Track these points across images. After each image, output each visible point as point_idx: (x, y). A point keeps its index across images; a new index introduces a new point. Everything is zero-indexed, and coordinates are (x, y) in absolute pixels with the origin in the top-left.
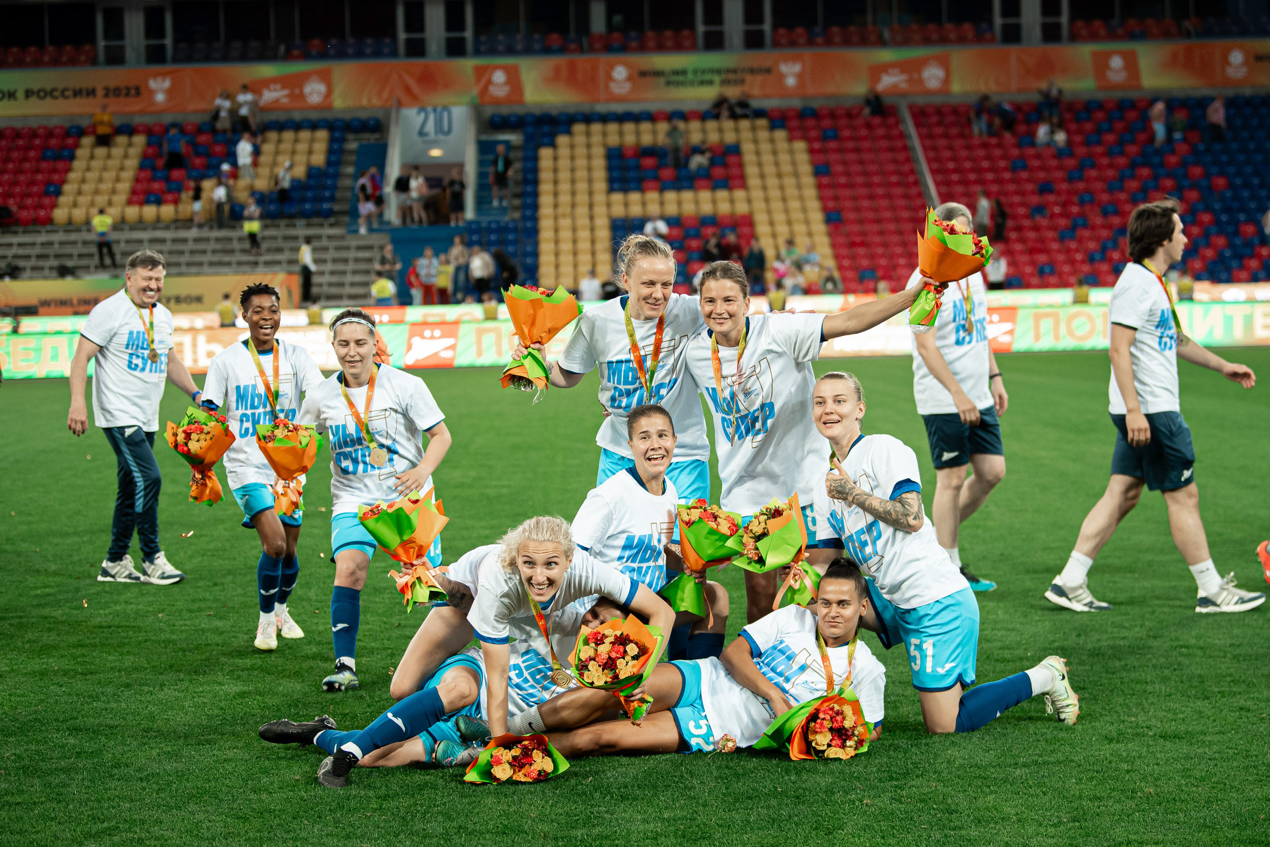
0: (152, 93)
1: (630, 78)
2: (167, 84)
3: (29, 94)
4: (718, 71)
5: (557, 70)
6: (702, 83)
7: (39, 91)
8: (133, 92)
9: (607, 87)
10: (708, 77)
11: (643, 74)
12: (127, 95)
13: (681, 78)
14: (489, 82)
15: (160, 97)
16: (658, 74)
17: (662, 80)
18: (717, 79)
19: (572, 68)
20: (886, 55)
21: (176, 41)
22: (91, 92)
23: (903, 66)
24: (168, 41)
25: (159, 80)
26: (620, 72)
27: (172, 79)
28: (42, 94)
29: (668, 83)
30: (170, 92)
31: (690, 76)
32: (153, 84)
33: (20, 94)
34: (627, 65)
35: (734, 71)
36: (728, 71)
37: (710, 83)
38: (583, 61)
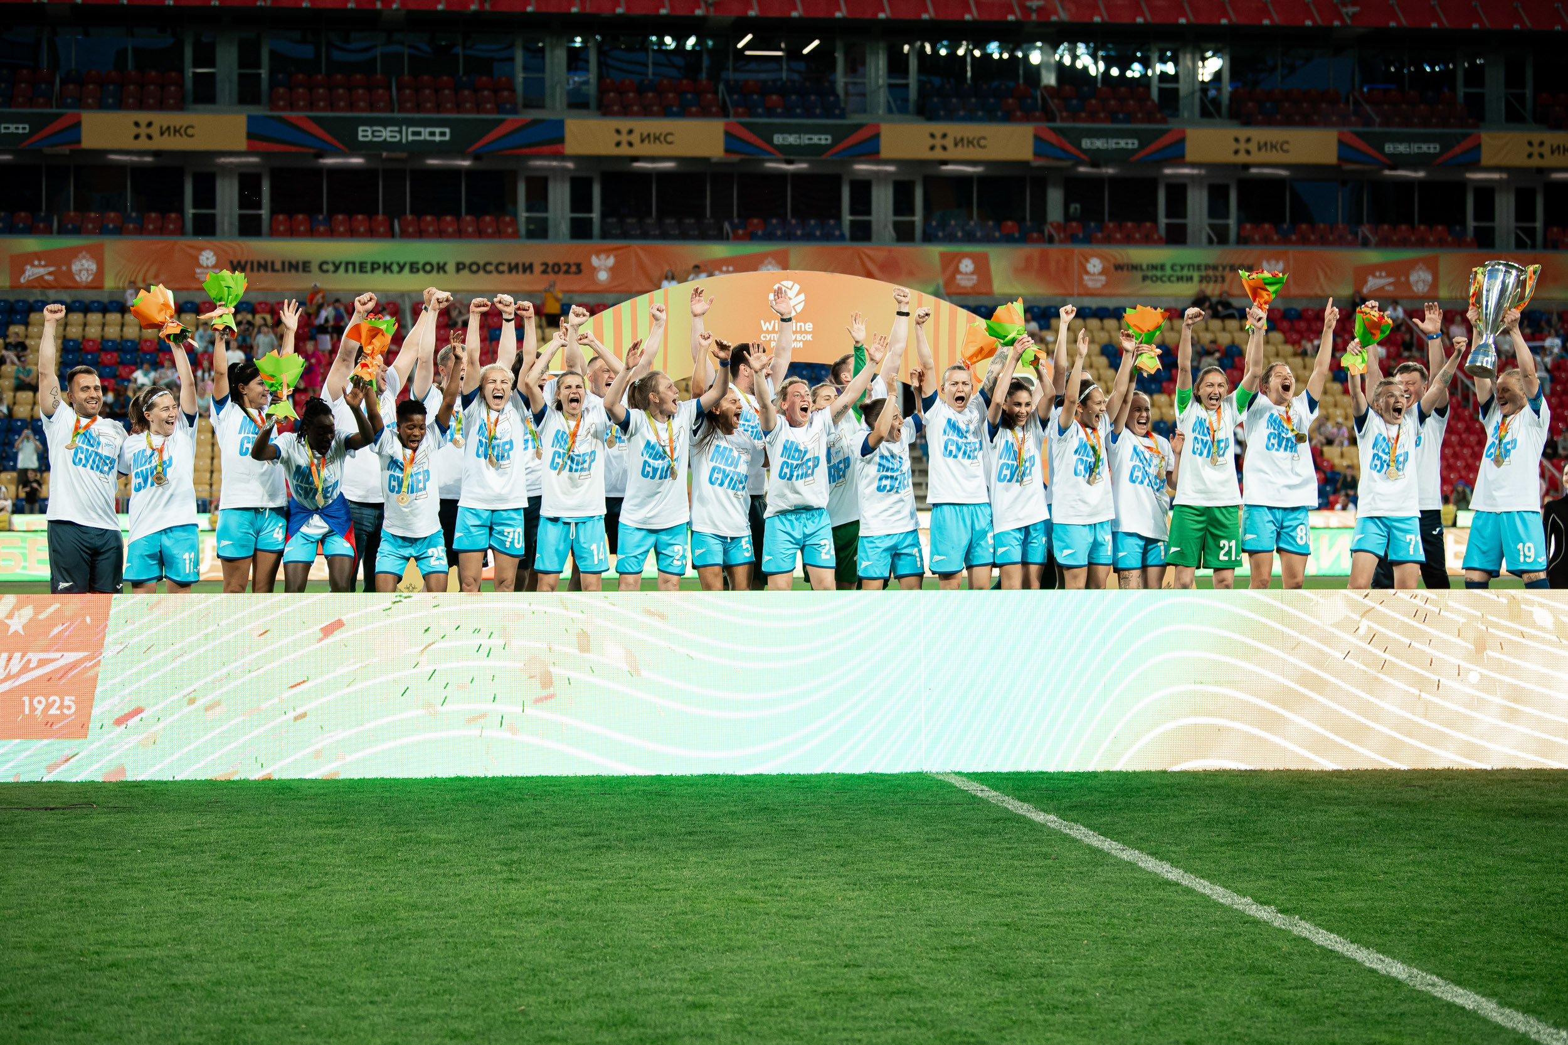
0: (594, 270)
1: (1103, 272)
2: (611, 261)
3: (460, 267)
4: (1199, 268)
5: (1029, 260)
6: (1180, 279)
7: (472, 264)
8: (573, 269)
9: (1081, 279)
10: (1185, 273)
11: (1119, 267)
12: (567, 272)
13: (1159, 273)
14: (957, 271)
15: (603, 276)
16: (1135, 267)
17: (1139, 275)
18: (1196, 275)
19: (1044, 259)
20: (1373, 256)
21: (604, 215)
22: (529, 268)
23: (1389, 269)
24: (596, 215)
25: (603, 256)
26: (1095, 265)
27: (616, 256)
28: (474, 268)
29: (1145, 278)
30: (612, 270)
31: (1169, 272)
32: (595, 261)
33: (451, 268)
34: (1102, 258)
35: (1215, 268)
36: (1207, 267)
37: (1190, 279)
38: (1055, 251)
